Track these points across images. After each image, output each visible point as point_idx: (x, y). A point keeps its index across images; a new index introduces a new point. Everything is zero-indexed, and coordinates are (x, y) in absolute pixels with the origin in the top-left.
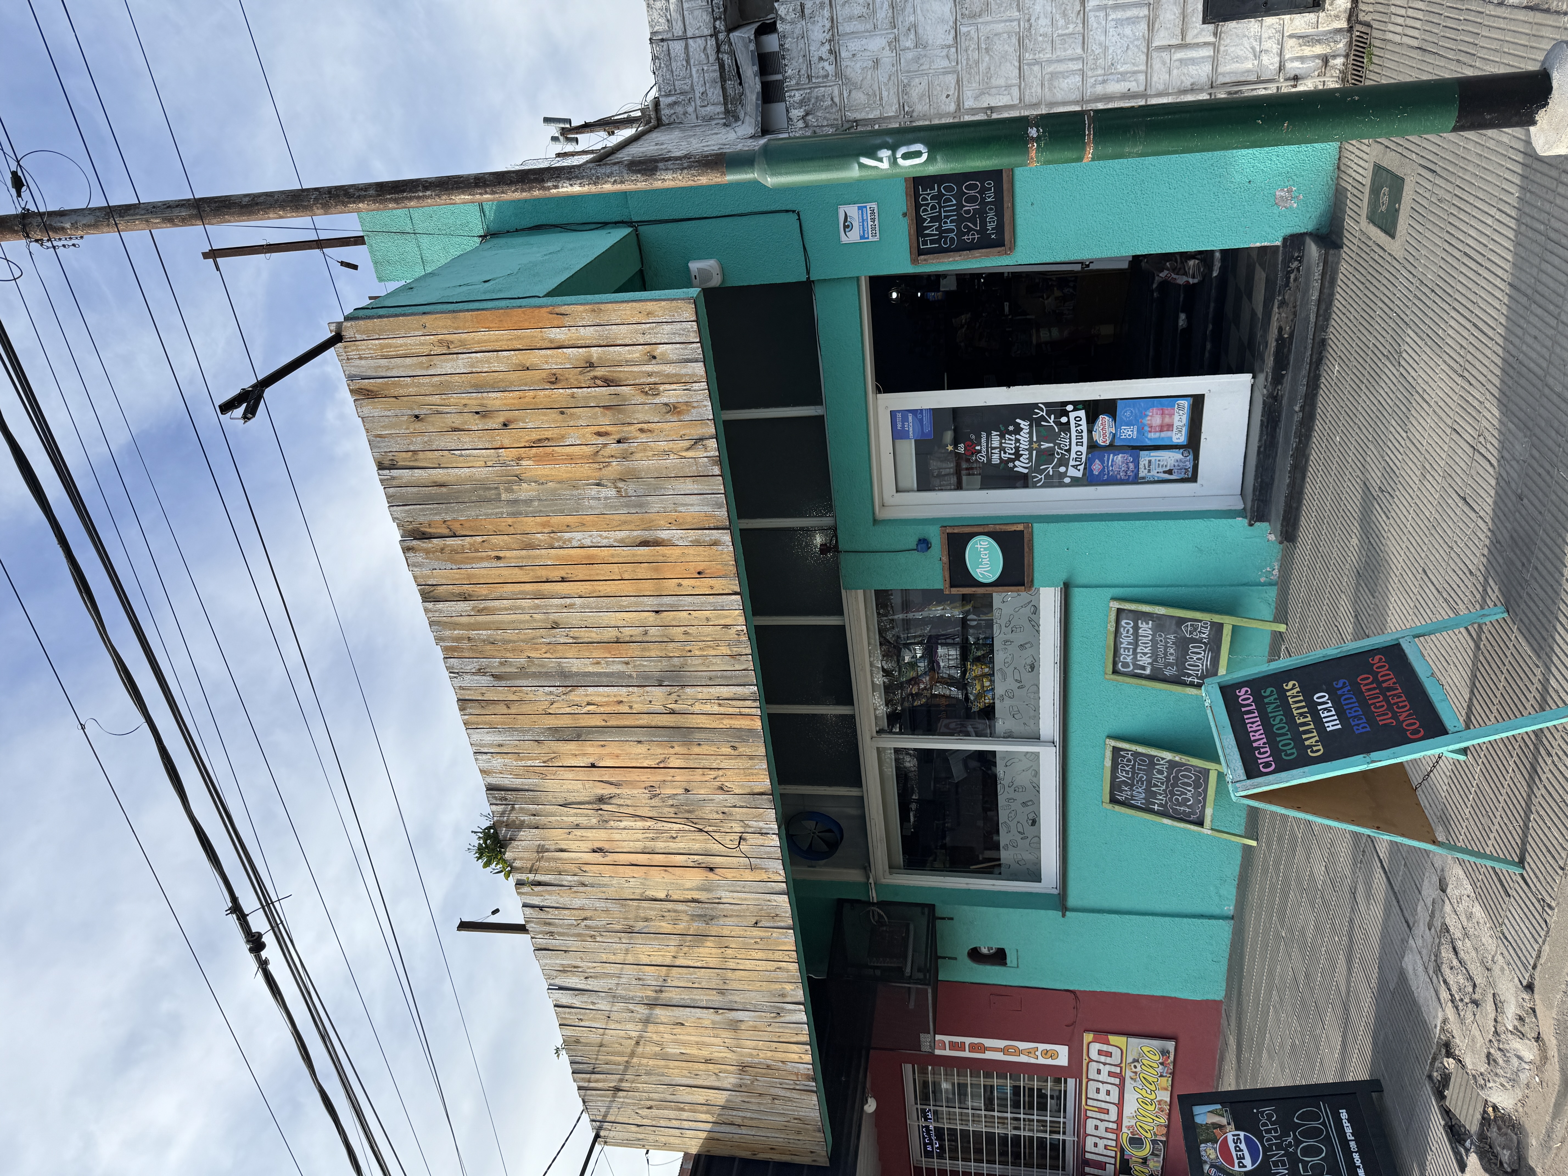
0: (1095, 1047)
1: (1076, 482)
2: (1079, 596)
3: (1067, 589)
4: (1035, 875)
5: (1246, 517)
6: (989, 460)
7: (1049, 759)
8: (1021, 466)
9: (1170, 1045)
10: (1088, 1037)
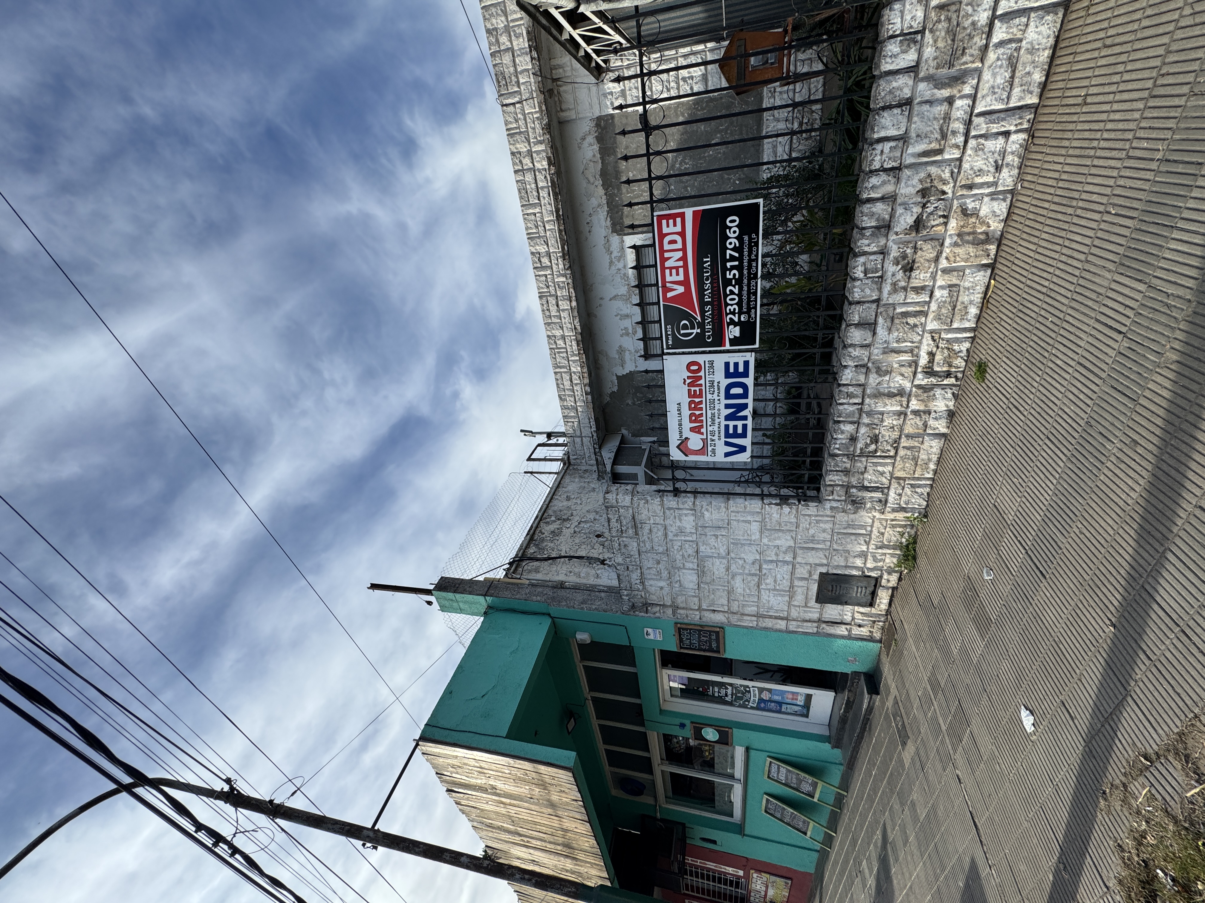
0: (755, 875)
1: (752, 708)
2: (752, 753)
3: (748, 749)
4: (731, 815)
5: (830, 743)
6: (713, 695)
7: (738, 789)
8: (728, 699)
9: (790, 882)
10: (752, 871)
